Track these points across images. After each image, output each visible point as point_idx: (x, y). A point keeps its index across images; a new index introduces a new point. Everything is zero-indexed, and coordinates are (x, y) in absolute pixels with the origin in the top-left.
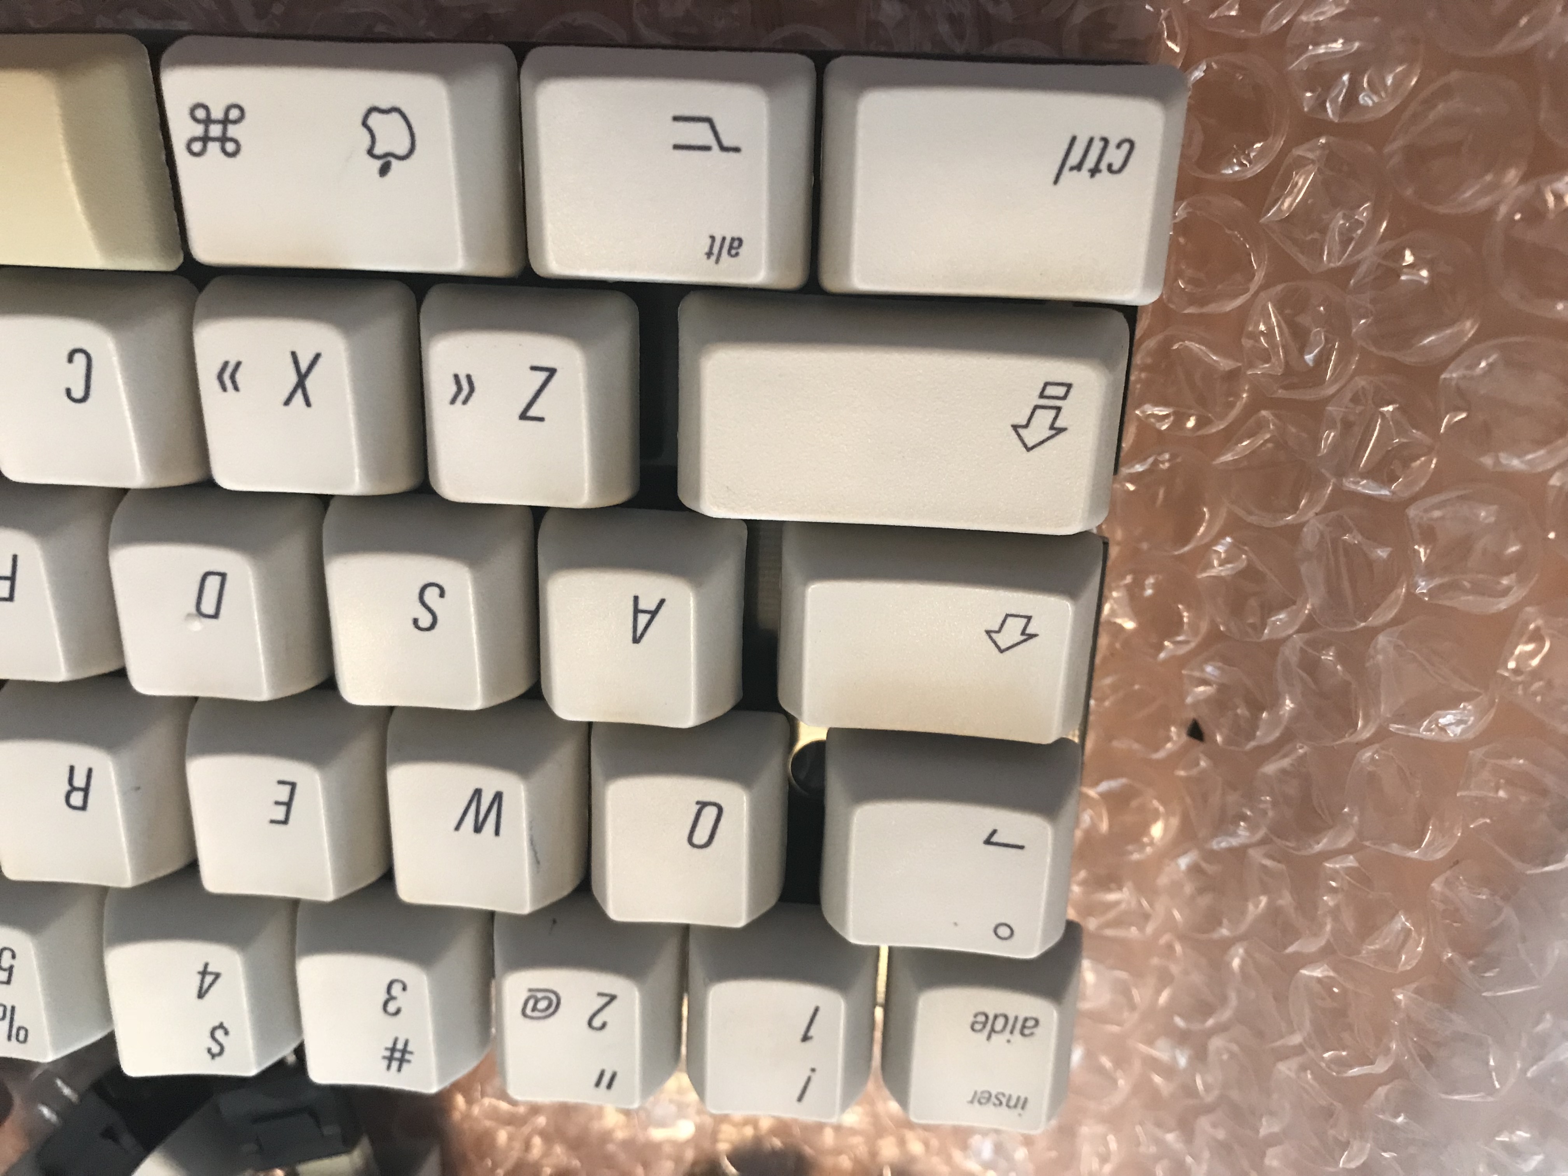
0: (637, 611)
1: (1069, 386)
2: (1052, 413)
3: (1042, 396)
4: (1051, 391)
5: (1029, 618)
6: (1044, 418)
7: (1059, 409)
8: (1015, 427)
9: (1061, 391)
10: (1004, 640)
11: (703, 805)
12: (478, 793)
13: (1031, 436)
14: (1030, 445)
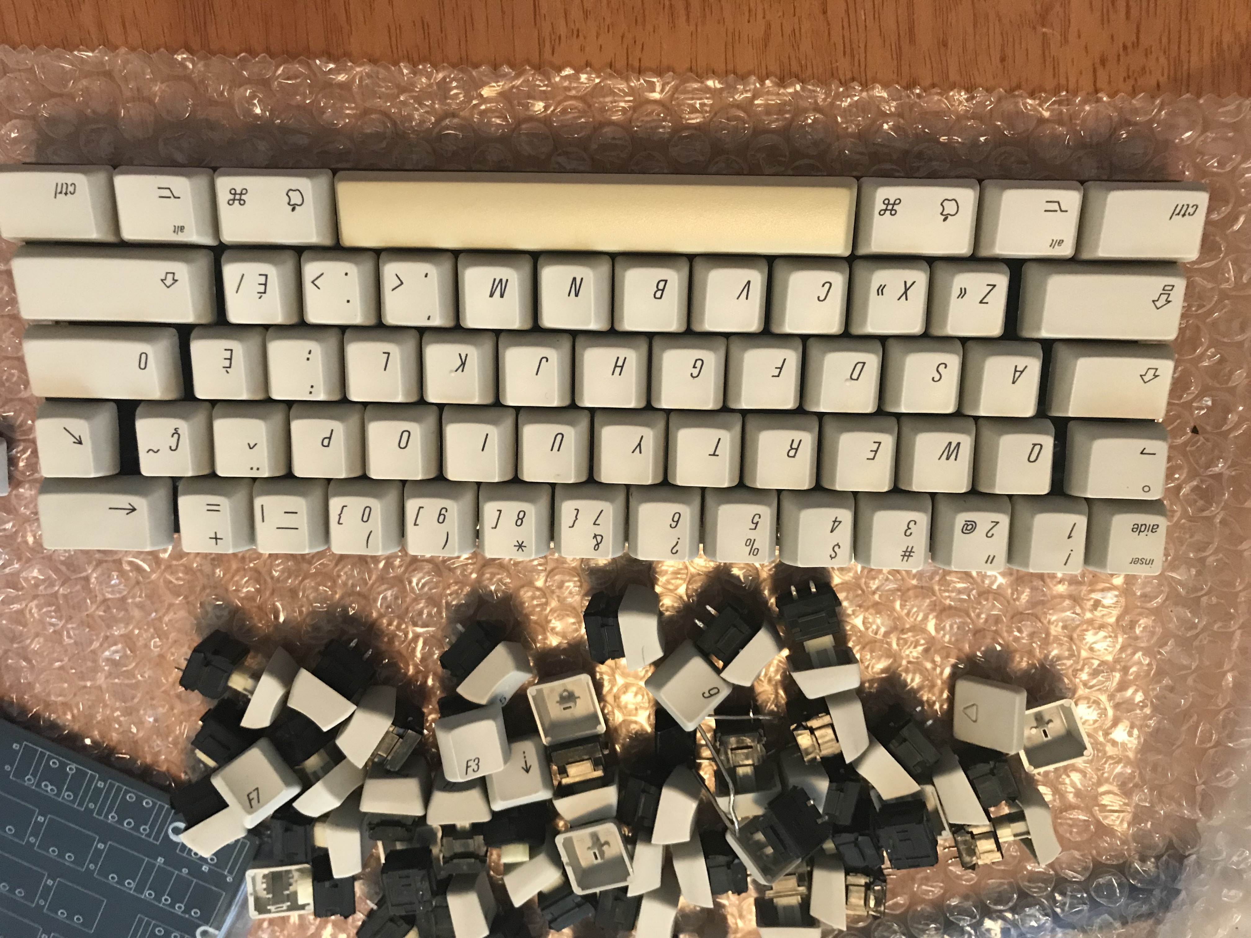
0: (1016, 371)
1: (1173, 286)
2: (1167, 296)
3: (1164, 290)
4: (1167, 288)
5: (1157, 369)
6: (1164, 297)
7: (1169, 294)
8: (1153, 301)
9: (1170, 288)
10: (1146, 378)
11: (1035, 445)
12: (950, 443)
13: (1159, 304)
14: (1158, 307)
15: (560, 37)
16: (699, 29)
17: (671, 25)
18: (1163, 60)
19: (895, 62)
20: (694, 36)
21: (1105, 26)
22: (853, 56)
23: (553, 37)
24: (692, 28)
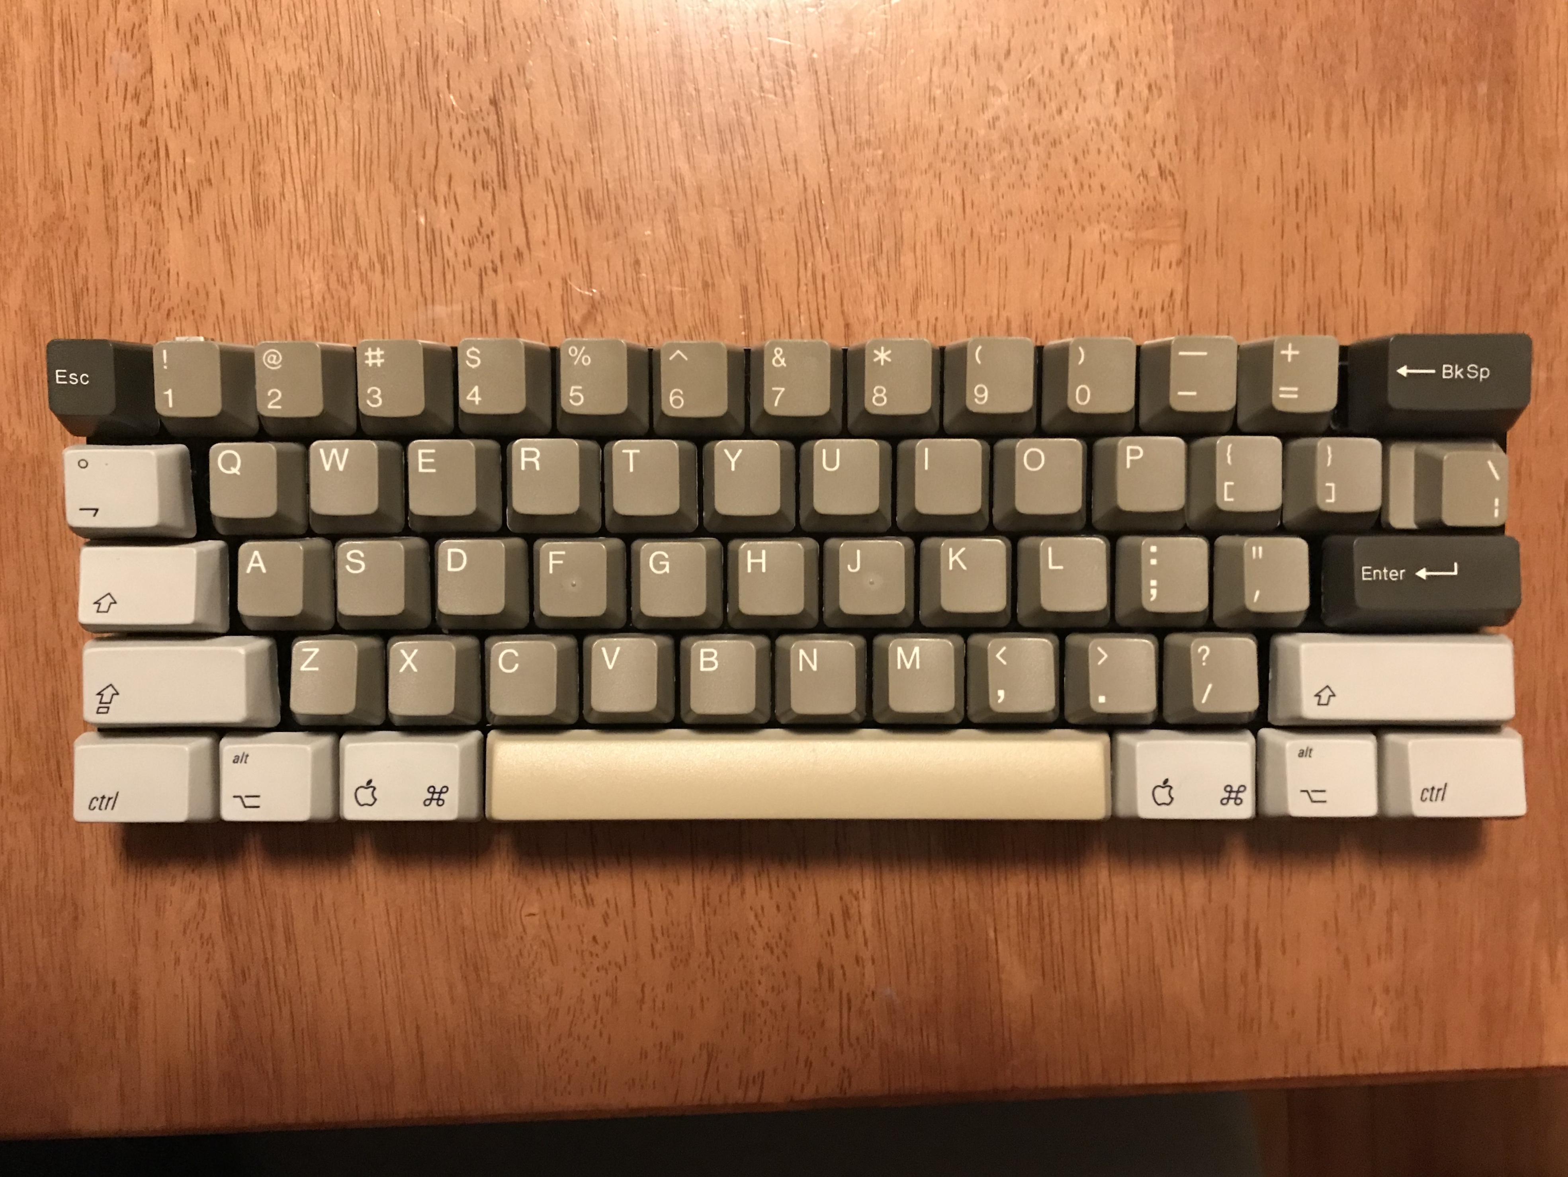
1: (98, 713)
2: (103, 701)
3: (108, 708)
4: (105, 710)
5: (98, 611)
6: (106, 699)
7: (101, 703)
8: (117, 694)
9: (101, 710)
10: (108, 600)
13: (110, 691)
14: (110, 688)
15: (1163, 309)
16: (995, 312)
17: (1029, 319)
18: (449, 253)
19: (763, 265)
20: (1002, 303)
21: (520, 294)
22: (814, 275)
23: (1170, 310)
24: (1004, 314)
